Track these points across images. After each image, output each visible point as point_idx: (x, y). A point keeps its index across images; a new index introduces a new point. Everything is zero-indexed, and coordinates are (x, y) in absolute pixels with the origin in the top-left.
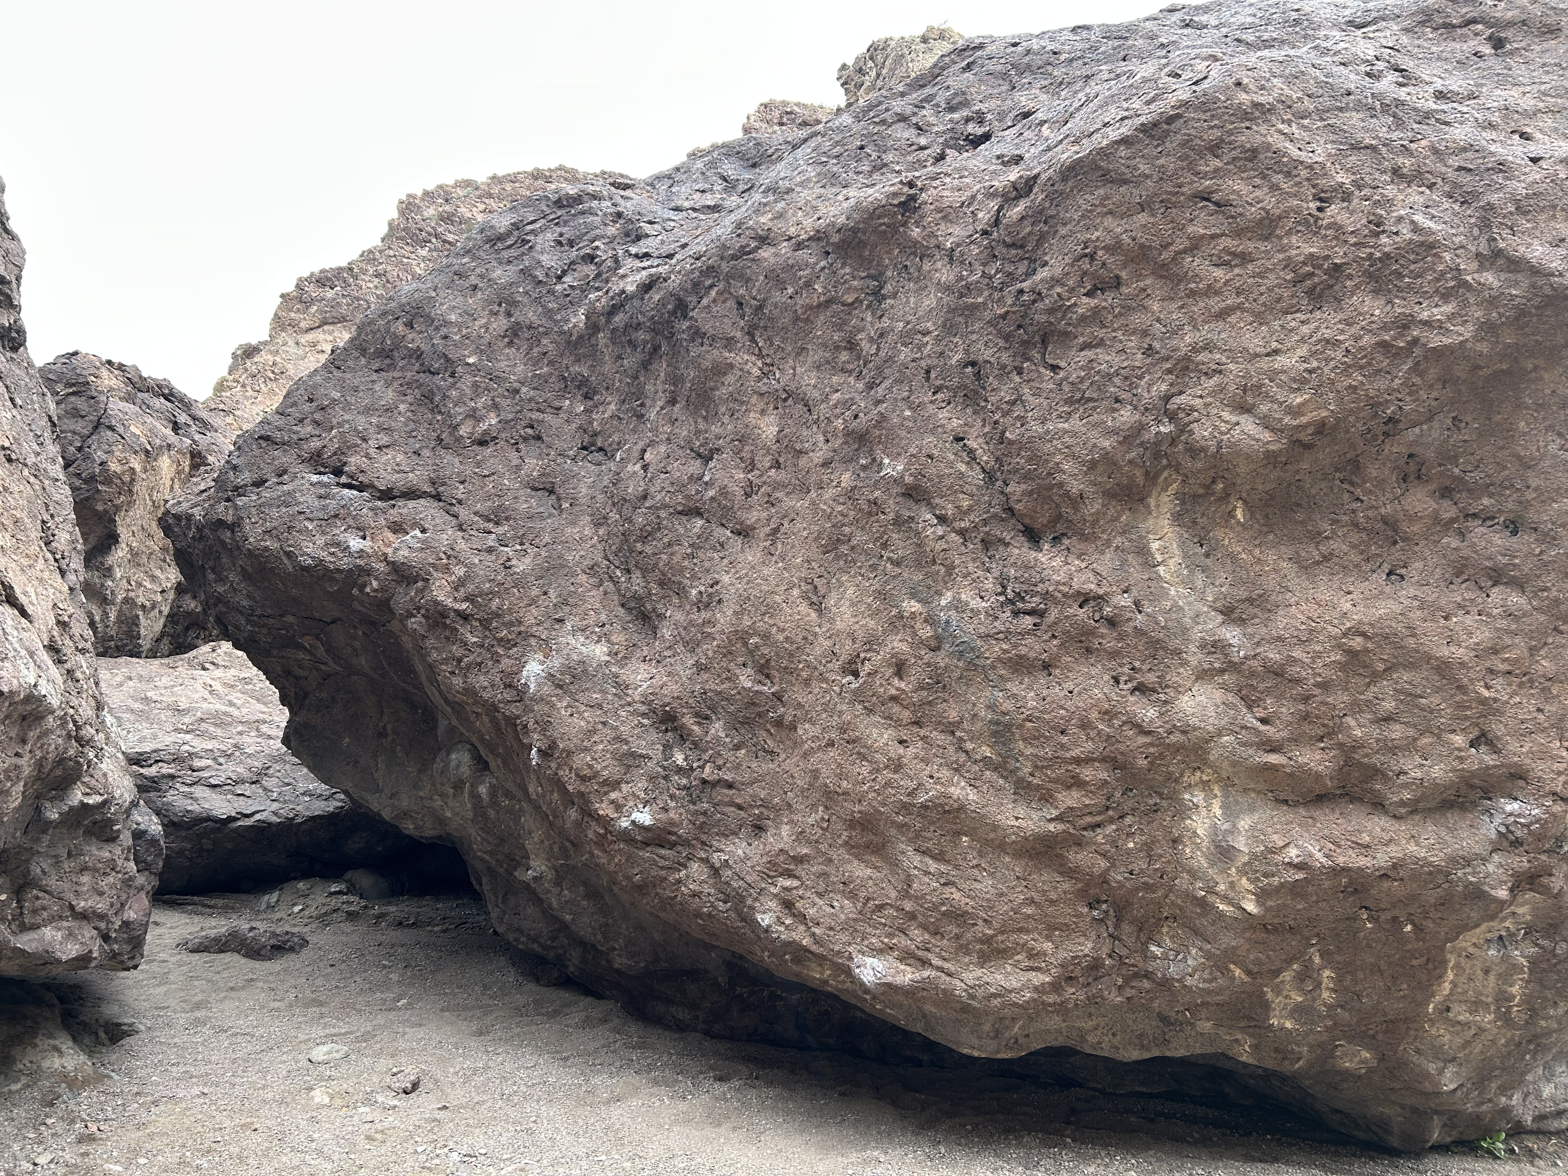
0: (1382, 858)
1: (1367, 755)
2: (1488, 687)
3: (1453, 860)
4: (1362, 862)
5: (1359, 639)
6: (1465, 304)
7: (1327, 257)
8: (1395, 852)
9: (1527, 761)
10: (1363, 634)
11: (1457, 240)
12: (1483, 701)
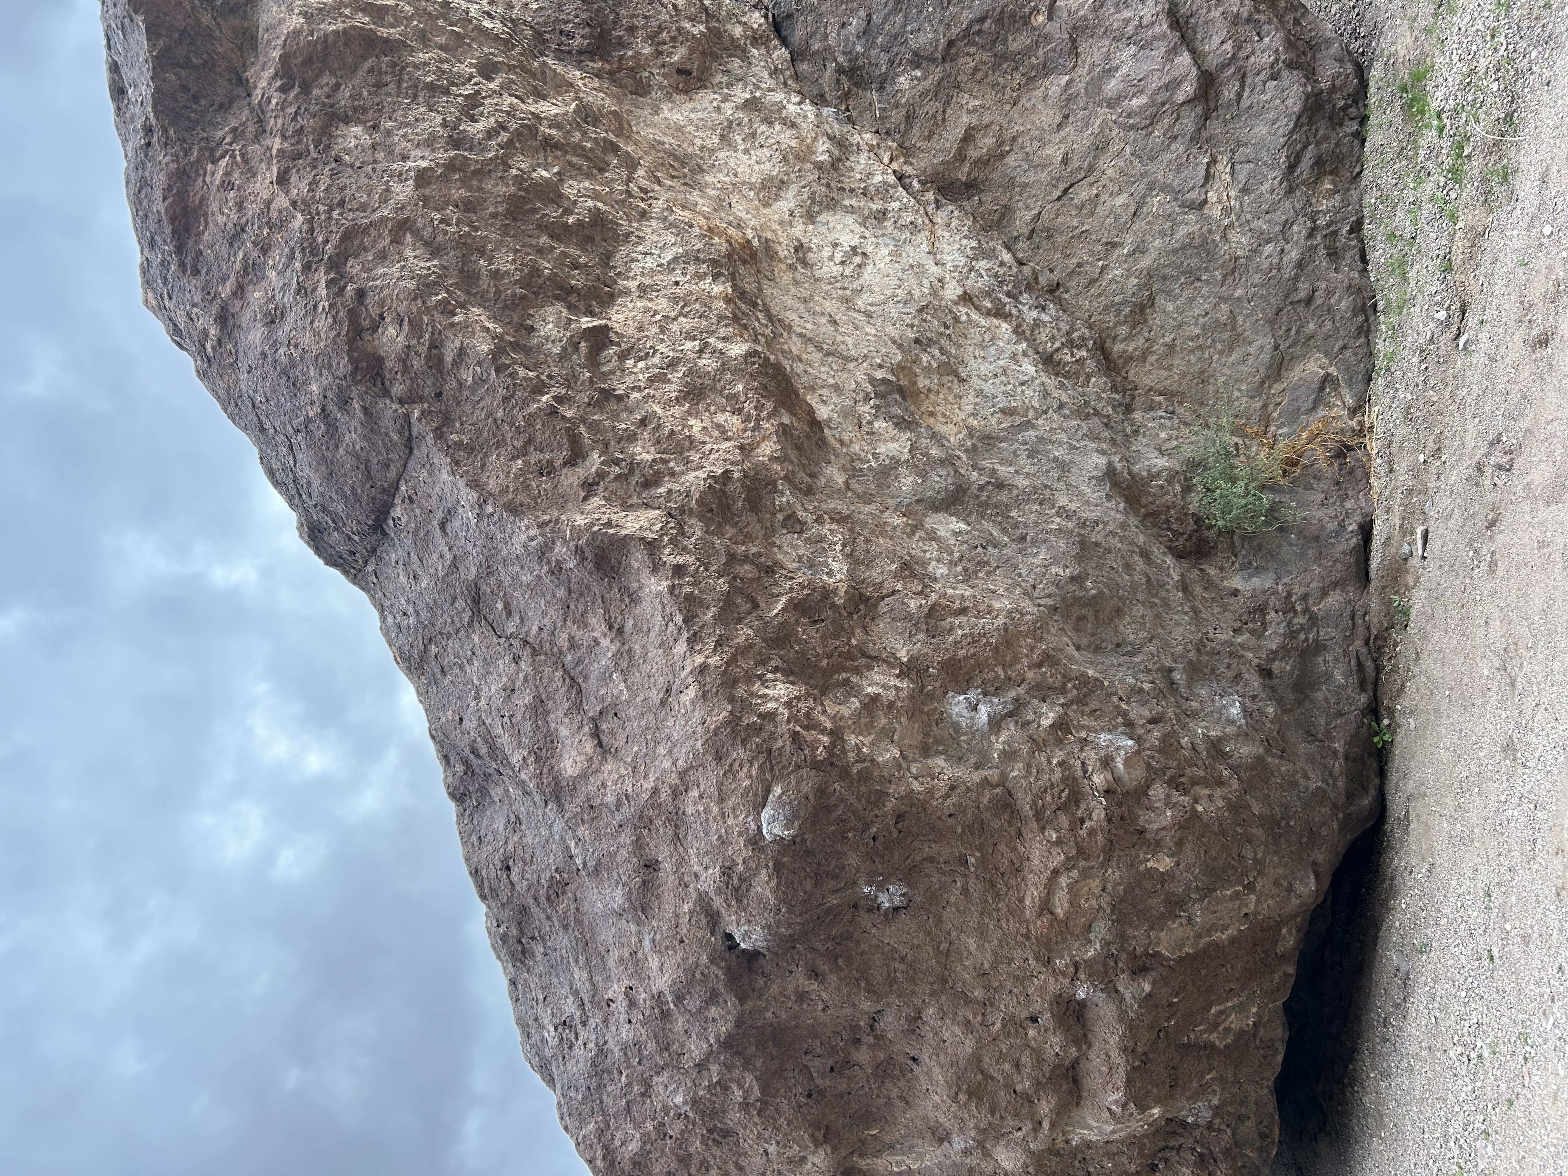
0: (1118, 1060)
1: (1044, 1076)
2: (993, 1024)
3: (1121, 1021)
4: (1122, 1071)
5: (960, 1096)
6: (731, 1080)
7: (702, 1135)
8: (1114, 1053)
9: (1048, 998)
10: (957, 1094)
11: (689, 1084)
12: (1004, 1026)
